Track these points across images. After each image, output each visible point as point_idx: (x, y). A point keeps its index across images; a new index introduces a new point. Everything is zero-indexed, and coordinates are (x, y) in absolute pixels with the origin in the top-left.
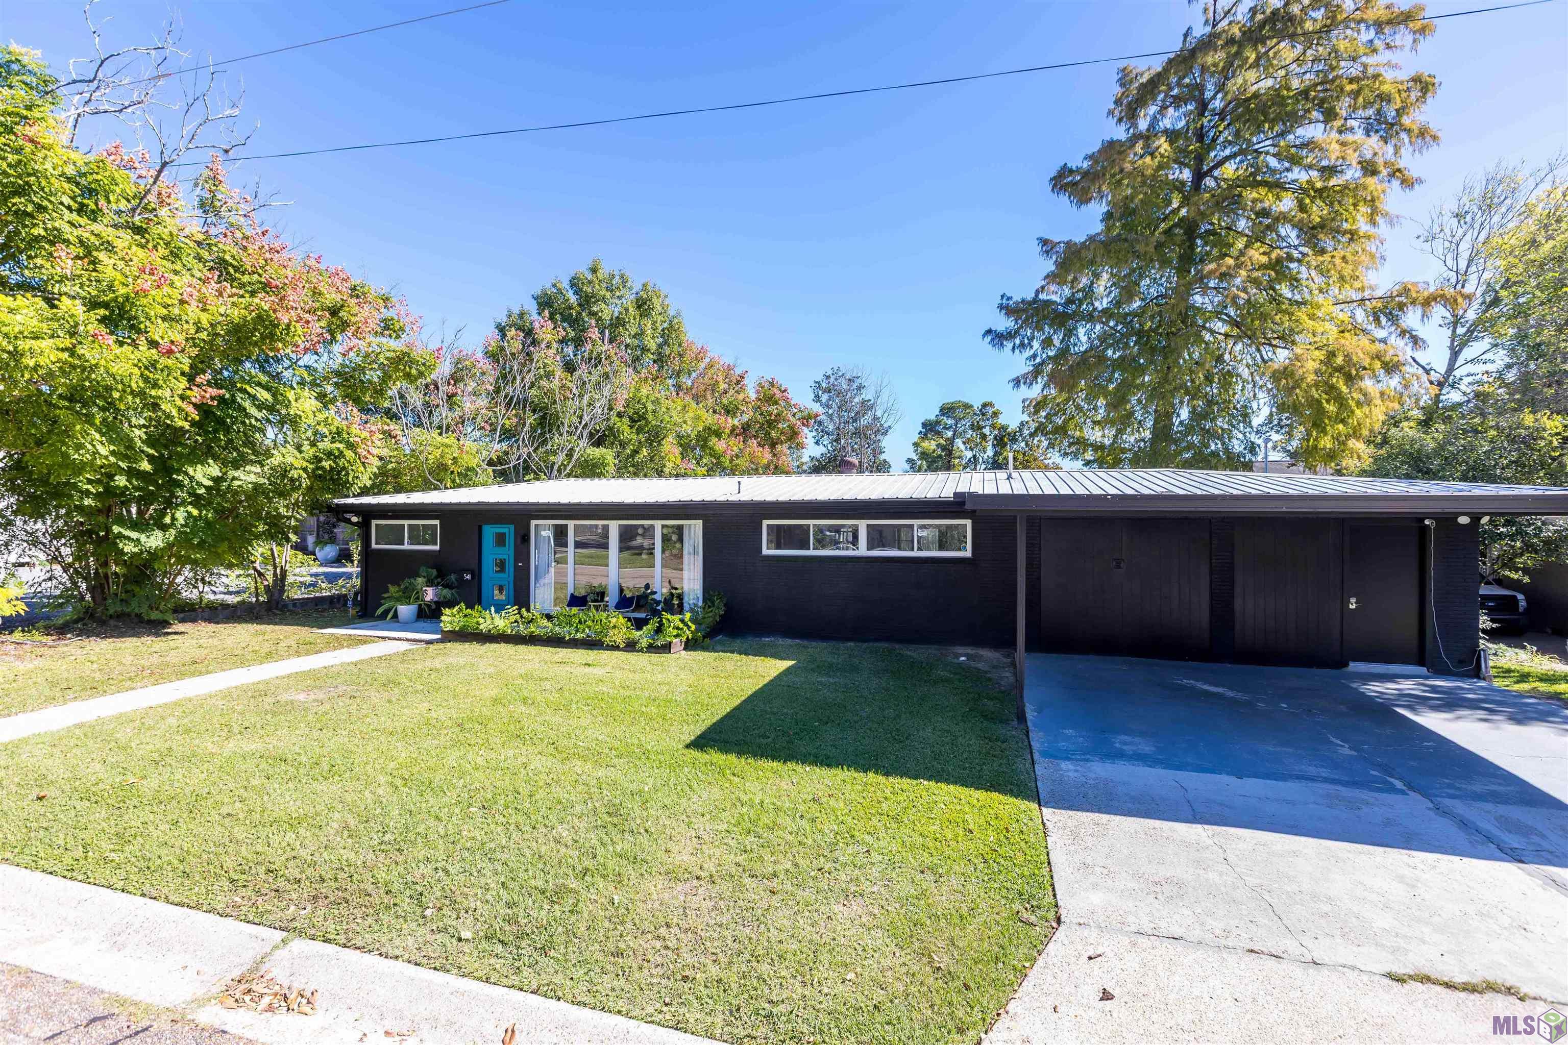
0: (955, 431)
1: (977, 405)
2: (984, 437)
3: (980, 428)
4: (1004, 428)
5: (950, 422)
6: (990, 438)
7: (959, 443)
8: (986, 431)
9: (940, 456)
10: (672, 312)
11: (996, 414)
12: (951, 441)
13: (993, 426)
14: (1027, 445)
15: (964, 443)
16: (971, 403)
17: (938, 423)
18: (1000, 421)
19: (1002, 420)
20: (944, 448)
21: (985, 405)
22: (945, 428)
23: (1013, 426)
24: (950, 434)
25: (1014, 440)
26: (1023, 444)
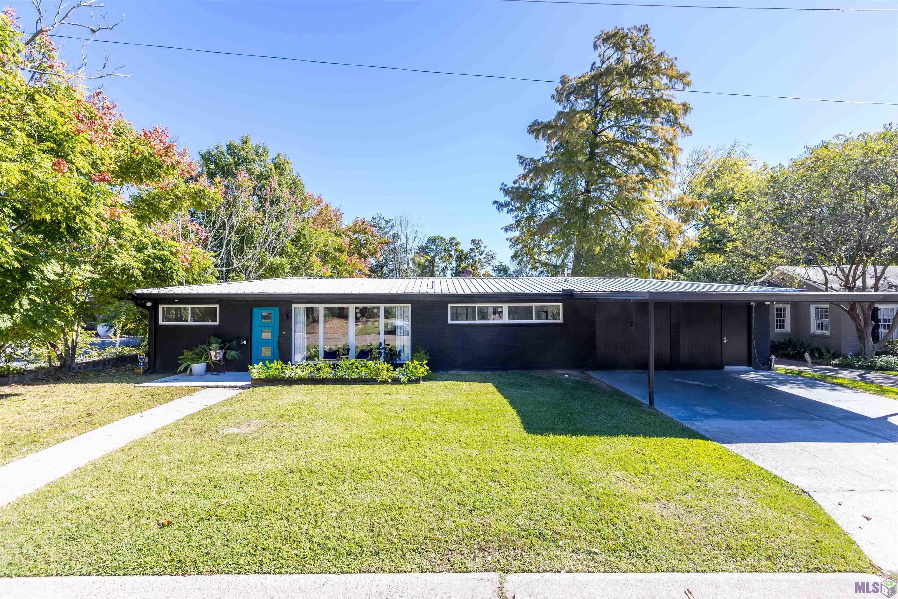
0: (436, 253)
1: (448, 238)
2: (451, 256)
3: (449, 251)
4: (462, 252)
5: (433, 247)
6: (454, 257)
7: (437, 259)
8: (452, 253)
9: (427, 266)
10: (295, 173)
11: (457, 244)
12: (434, 257)
13: (456, 250)
14: (473, 261)
15: (440, 259)
16: (444, 237)
17: (427, 247)
18: (459, 248)
19: (460, 247)
20: (430, 262)
21: (452, 239)
22: (430, 250)
23: (466, 250)
24: (432, 254)
25: (466, 258)
26: (471, 261)
